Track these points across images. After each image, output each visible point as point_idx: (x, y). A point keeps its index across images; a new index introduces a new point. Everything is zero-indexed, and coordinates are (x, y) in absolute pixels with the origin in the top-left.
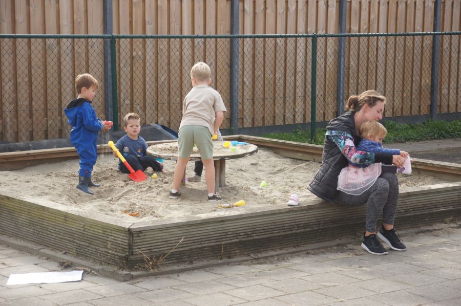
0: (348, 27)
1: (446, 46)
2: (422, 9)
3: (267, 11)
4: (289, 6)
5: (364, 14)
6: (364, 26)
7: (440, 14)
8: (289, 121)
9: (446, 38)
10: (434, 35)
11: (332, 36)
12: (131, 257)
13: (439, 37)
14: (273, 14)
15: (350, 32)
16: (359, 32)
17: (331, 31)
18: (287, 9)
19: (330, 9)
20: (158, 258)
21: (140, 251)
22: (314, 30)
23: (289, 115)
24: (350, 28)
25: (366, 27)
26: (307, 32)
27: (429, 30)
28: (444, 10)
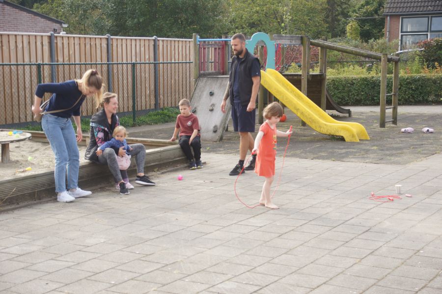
0: (56, 59)
1: (115, 71)
2: (100, 49)
3: (3, 48)
4: (18, 44)
5: (66, 51)
6: (66, 59)
7: (110, 51)
8: (23, 120)
9: (115, 66)
10: (108, 64)
11: (46, 64)
13: (110, 66)
14: (8, 50)
15: (58, 62)
16: (64, 62)
17: (46, 61)
18: (16, 47)
19: (44, 47)
22: (35, 60)
23: (22, 116)
24: (58, 60)
25: (67, 59)
26: (30, 62)
27: (105, 61)
28: (112, 49)
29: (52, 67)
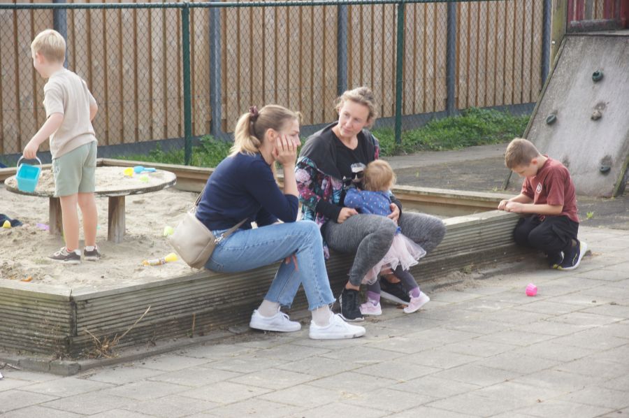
1: (355, 20)
10: (338, 5)
12: (75, 339)
13: (346, 8)
20: (111, 338)
21: (87, 331)
29: (213, 13)
